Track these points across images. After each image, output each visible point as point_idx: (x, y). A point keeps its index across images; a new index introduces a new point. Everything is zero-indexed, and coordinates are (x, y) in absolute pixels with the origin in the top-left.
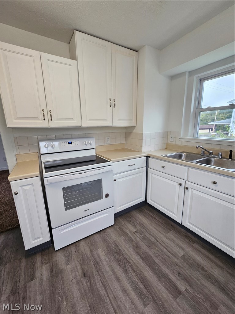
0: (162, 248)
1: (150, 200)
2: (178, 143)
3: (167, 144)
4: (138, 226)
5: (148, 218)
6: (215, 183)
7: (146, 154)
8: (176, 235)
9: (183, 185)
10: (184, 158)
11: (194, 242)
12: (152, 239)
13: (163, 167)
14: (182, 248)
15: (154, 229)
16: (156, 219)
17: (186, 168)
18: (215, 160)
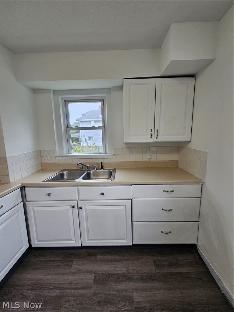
0: (73, 291)
1: (37, 243)
2: (55, 161)
3: (42, 165)
4: (30, 292)
5: (40, 269)
6: (103, 194)
7: (20, 185)
8: (80, 262)
9: (76, 207)
10: (66, 177)
11: (96, 255)
12: (57, 292)
13: (49, 195)
14: (90, 272)
15: (54, 277)
16: (53, 261)
17: (76, 188)
18: (93, 172)
